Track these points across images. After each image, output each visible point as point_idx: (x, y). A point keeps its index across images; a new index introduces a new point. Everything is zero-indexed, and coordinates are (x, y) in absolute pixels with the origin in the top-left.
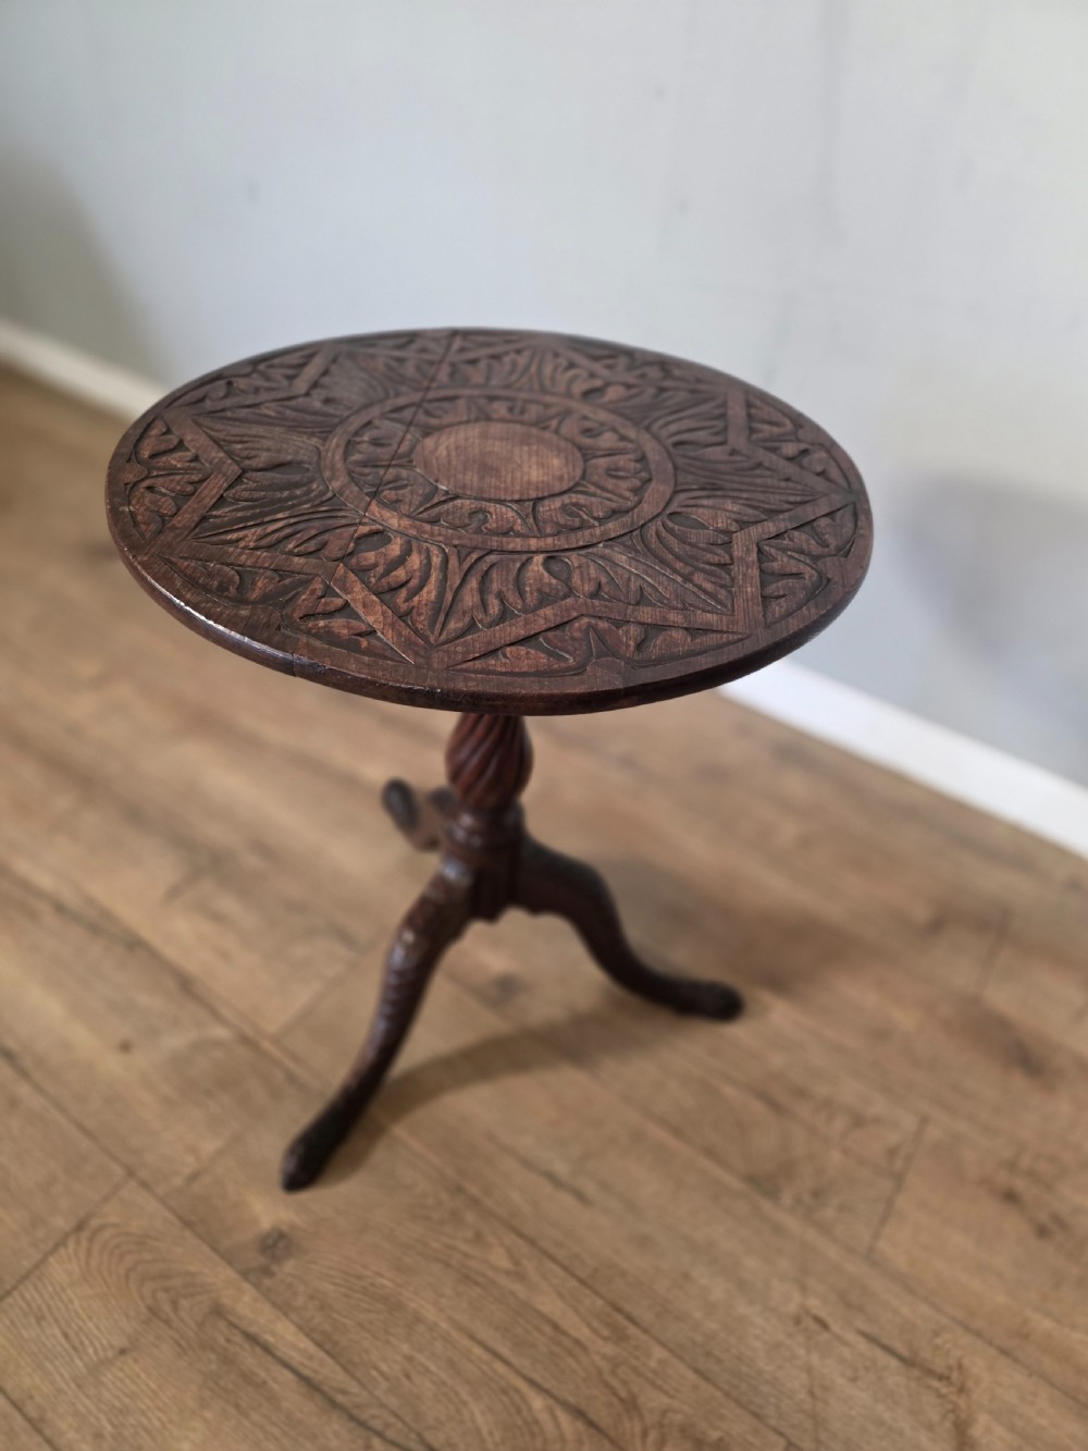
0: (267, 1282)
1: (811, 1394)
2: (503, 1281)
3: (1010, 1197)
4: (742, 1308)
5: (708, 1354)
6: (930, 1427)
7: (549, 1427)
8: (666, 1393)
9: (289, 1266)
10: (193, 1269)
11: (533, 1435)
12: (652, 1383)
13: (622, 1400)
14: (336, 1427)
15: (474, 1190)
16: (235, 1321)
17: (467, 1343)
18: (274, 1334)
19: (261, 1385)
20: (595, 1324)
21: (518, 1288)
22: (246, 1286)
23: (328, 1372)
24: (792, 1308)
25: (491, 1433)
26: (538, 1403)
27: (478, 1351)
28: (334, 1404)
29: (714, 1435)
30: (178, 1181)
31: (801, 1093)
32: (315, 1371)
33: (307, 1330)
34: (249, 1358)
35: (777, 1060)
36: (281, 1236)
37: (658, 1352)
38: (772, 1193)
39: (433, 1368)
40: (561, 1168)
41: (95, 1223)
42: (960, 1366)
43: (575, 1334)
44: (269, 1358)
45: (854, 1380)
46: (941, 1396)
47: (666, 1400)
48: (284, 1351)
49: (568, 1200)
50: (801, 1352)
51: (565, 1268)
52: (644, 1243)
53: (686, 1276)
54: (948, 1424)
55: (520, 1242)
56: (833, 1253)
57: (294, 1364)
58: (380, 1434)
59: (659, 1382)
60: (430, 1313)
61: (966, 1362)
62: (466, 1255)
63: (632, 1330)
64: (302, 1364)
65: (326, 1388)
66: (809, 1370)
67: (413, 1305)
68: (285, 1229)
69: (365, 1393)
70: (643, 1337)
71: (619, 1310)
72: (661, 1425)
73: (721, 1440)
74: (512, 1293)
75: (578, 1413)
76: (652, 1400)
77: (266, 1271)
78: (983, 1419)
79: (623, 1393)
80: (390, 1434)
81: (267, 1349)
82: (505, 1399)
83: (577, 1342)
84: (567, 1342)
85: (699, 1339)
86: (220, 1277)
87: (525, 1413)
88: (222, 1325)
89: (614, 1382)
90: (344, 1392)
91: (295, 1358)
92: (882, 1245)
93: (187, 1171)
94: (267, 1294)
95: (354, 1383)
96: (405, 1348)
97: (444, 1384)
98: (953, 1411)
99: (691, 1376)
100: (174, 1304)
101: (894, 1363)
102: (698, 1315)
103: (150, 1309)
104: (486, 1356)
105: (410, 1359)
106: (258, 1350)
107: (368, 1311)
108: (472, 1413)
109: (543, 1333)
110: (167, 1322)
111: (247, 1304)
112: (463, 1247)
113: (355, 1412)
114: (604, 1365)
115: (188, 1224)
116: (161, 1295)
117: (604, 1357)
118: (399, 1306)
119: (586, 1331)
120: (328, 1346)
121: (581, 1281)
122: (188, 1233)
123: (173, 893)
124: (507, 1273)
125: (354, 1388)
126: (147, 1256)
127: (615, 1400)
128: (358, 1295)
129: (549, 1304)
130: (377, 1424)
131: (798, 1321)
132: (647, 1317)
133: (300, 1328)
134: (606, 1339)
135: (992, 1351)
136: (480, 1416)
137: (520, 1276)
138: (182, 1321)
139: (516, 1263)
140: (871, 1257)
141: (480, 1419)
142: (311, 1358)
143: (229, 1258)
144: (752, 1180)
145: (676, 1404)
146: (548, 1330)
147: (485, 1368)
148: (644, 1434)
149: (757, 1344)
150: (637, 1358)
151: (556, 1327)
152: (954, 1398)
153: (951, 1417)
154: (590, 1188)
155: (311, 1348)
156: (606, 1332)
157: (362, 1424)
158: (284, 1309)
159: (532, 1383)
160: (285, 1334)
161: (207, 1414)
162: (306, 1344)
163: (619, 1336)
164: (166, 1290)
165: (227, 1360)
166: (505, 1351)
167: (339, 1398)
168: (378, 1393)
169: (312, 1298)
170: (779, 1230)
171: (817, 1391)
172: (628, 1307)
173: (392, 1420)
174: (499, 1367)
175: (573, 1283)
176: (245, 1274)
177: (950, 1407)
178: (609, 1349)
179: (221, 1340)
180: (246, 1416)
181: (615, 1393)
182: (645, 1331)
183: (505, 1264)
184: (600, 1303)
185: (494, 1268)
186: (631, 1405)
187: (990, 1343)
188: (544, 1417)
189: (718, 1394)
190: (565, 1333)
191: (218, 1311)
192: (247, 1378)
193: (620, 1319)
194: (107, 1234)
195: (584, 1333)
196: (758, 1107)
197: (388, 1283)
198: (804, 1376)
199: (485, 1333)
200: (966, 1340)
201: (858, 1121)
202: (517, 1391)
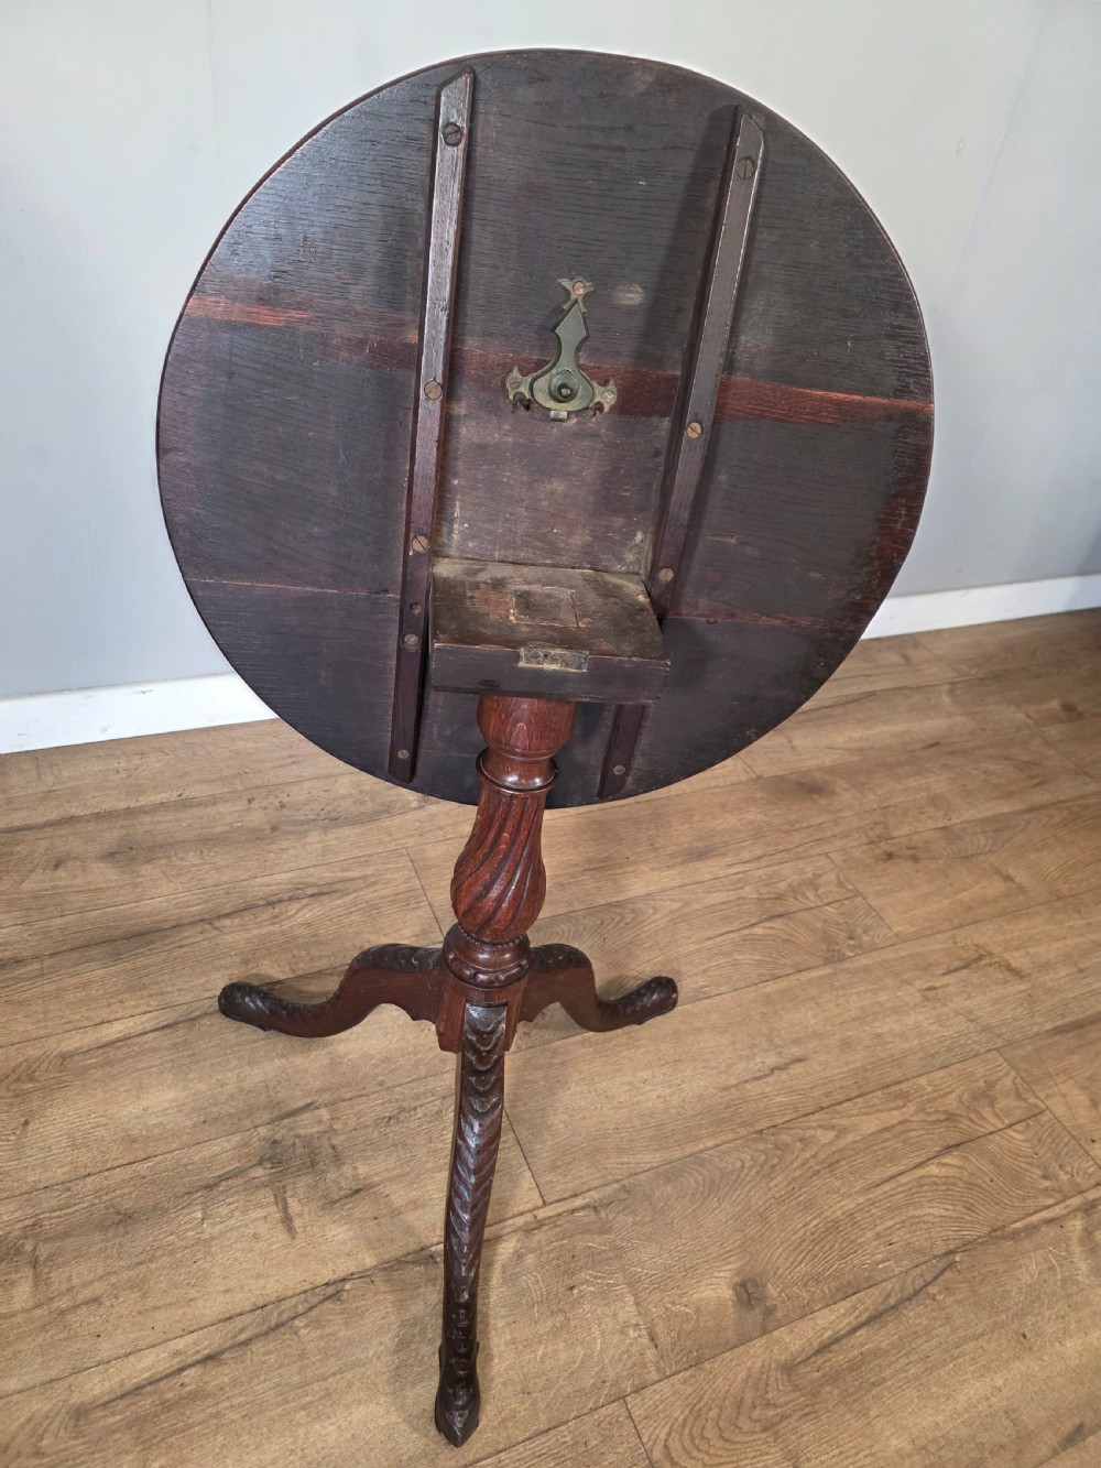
0: (779, 1315)
1: (972, 1021)
2: (842, 1143)
3: (890, 856)
4: (910, 1020)
5: (932, 1055)
6: (1006, 982)
7: (952, 1172)
8: (949, 1093)
9: (772, 1291)
10: (743, 1375)
11: (954, 1184)
12: (941, 1097)
13: (946, 1120)
14: (912, 1314)
15: (764, 1124)
16: (804, 1356)
17: (879, 1191)
18: (825, 1329)
19: (864, 1359)
20: (893, 1105)
21: (850, 1137)
22: (776, 1333)
23: (869, 1300)
24: (918, 997)
25: (947, 1210)
26: (933, 1169)
27: (887, 1187)
28: (895, 1307)
29: (981, 1083)
30: (651, 1354)
31: (780, 897)
32: (866, 1310)
33: (831, 1301)
34: (838, 1358)
35: (749, 891)
36: (743, 1285)
37: (923, 1081)
38: (842, 959)
39: (891, 1223)
40: (772, 1060)
41: (657, 1454)
42: (976, 946)
43: (895, 1121)
44: (844, 1341)
45: (970, 997)
46: (990, 965)
47: (953, 1095)
48: (843, 1326)
49: (797, 1069)
50: (946, 1009)
51: (849, 1100)
52: (846, 1045)
53: (878, 1036)
54: (1007, 973)
55: (818, 1116)
56: (889, 954)
57: (855, 1323)
58: (926, 1286)
59: (942, 1092)
60: (849, 1205)
61: (975, 942)
62: (814, 1156)
63: (904, 1086)
64: (857, 1318)
65: (881, 1308)
66: (957, 1013)
67: (839, 1213)
68: (737, 1279)
69: (894, 1280)
70: (910, 1083)
71: (888, 1086)
72: (968, 1108)
73: (985, 1082)
74: (854, 1142)
75: (948, 1149)
76: (951, 1103)
77: (770, 1311)
78: (1007, 956)
79: (943, 1117)
80: (928, 1277)
81: (836, 1340)
82: (925, 1188)
83: (900, 1123)
84: (899, 1128)
85: (922, 1055)
86: (758, 1354)
87: (939, 1181)
88: (802, 1370)
89: (934, 1118)
90: (889, 1296)
91: (851, 1320)
92: (896, 930)
93: (645, 1341)
94: (789, 1320)
95: (884, 1284)
96: (869, 1235)
97: (903, 1221)
98: (1000, 966)
99: (942, 1073)
100: (768, 1404)
101: (965, 972)
102: (907, 1046)
103: (765, 1430)
104: (892, 1184)
105: (878, 1236)
106: (834, 1347)
107: (833, 1246)
108: (930, 1214)
109: (888, 1139)
110: (783, 1417)
111: (792, 1340)
112: (808, 1154)
113: (905, 1295)
114: (921, 1117)
115: (698, 1363)
116: (756, 1414)
117: (916, 1113)
118: (836, 1222)
119: (895, 1113)
120: (850, 1291)
121: (859, 1096)
122: (707, 1365)
123: (287, 1220)
124: (837, 1137)
125: (888, 1286)
126: (713, 1414)
127: (945, 1124)
128: (816, 1248)
129: (870, 1125)
130: (919, 1283)
131: (927, 999)
132: (896, 1074)
133: (827, 1306)
134: (904, 1106)
135: (972, 926)
136: (933, 1210)
137: (843, 1132)
138: (786, 1404)
139: (833, 1128)
140: (902, 939)
141: (936, 1212)
142: (854, 1308)
143: (744, 1339)
144: (827, 962)
145: (957, 1092)
146: (887, 1135)
147: (900, 1189)
148: (971, 1120)
149: (934, 1027)
150: (922, 1096)
151: (887, 1129)
152: (993, 961)
153: (1002, 968)
154: (795, 1051)
155: (847, 1304)
156: (900, 1103)
157: (916, 1293)
158: (806, 1311)
159: (919, 1165)
160: (830, 1319)
161: (873, 1413)
162: (842, 1307)
163: (905, 1097)
164: (754, 1407)
165: (834, 1378)
166: (894, 1170)
167: (892, 1301)
168: (897, 1270)
169: (806, 1285)
170: (866, 969)
171: (971, 1017)
172: (888, 1080)
173: (919, 1270)
174: (903, 1179)
175: (859, 1100)
176: (765, 1331)
177: (997, 965)
178: (912, 1108)
179: (816, 1375)
180: (884, 1380)
181: (942, 1121)
182: (907, 1080)
183: (831, 1135)
184: (879, 1093)
185: (830, 1144)
186: (951, 1117)
187: (969, 925)
188: (944, 1171)
189: (958, 1065)
190: (893, 1126)
191: (789, 1368)
192: (855, 1366)
193: (893, 1089)
194: (674, 1444)
195: (896, 1116)
196: (777, 924)
197: (815, 1223)
198: (960, 1017)
199: (877, 1175)
200: (963, 933)
201: (813, 884)
202: (922, 1177)
